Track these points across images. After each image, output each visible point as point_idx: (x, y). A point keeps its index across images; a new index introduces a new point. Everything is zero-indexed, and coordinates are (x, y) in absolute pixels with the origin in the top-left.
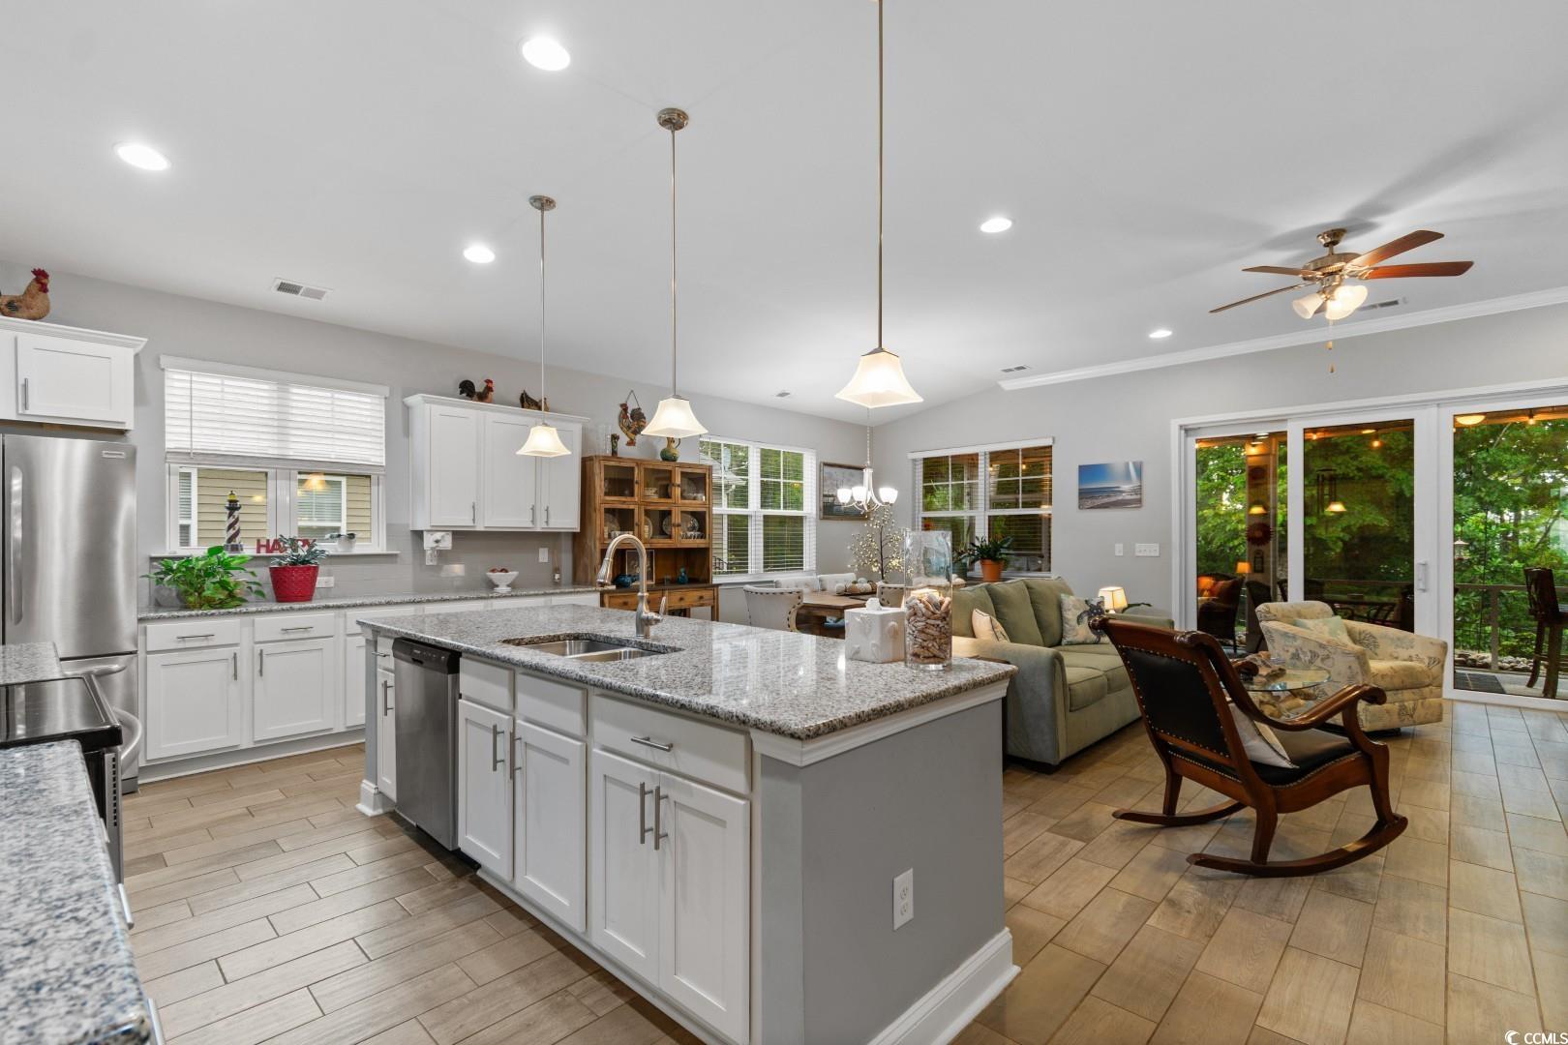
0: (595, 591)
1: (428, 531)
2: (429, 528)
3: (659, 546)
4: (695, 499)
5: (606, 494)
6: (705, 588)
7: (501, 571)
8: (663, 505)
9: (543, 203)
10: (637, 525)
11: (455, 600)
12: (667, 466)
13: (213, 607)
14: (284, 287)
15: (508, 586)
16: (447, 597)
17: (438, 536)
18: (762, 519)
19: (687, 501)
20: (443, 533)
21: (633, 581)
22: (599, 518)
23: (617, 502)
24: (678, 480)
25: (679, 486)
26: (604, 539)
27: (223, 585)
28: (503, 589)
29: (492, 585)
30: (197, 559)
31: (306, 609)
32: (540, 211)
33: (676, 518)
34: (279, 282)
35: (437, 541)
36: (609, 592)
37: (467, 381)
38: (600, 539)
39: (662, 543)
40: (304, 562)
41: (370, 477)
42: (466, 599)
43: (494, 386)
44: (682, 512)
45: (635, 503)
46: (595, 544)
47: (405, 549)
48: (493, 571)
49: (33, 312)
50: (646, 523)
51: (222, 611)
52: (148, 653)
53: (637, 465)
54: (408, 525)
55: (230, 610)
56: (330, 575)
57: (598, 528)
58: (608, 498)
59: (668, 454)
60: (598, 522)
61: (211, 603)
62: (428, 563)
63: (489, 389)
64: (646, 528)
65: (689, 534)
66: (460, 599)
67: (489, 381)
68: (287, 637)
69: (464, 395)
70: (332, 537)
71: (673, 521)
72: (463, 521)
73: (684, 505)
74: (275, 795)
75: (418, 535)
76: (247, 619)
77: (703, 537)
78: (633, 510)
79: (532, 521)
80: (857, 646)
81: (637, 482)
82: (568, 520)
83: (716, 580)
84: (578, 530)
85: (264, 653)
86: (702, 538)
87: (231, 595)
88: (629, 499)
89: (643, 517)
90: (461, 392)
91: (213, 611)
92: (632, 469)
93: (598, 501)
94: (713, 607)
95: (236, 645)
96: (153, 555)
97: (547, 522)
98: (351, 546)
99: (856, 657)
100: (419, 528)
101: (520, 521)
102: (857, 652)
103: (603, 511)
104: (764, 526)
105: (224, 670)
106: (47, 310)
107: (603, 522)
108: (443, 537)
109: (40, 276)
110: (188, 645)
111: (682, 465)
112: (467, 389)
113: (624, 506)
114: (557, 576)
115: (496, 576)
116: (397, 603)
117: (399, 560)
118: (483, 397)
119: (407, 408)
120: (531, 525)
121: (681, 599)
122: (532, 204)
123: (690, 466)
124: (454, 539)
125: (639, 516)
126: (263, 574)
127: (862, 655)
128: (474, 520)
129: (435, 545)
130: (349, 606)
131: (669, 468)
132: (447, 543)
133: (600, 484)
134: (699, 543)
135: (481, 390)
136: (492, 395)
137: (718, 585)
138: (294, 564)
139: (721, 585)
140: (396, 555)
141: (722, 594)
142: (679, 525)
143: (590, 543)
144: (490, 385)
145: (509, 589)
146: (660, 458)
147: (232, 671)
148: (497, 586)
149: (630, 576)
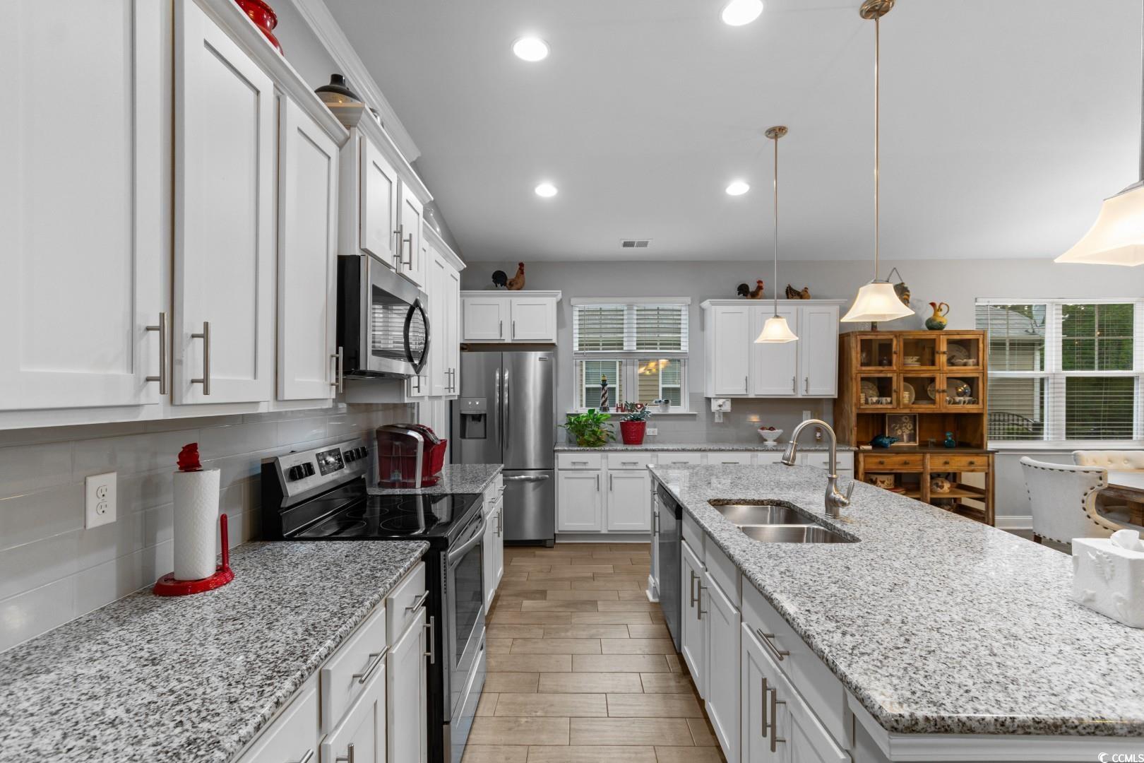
0: (849, 450)
1: (714, 398)
2: (714, 396)
3: (921, 411)
4: (965, 365)
5: (862, 365)
6: (977, 454)
7: (770, 429)
8: (925, 372)
9: (776, 132)
10: (895, 391)
11: (729, 450)
12: (932, 335)
13: (589, 446)
14: (626, 244)
15: (775, 441)
16: (723, 448)
17: (721, 402)
18: (1064, 381)
19: (954, 368)
20: (724, 400)
21: (891, 442)
22: (854, 386)
23: (873, 371)
24: (943, 347)
25: (944, 353)
26: (861, 404)
27: (594, 433)
28: (770, 443)
29: (763, 440)
30: (583, 417)
31: (635, 450)
32: (773, 141)
33: (941, 384)
34: (623, 242)
35: (720, 406)
36: (864, 451)
37: (742, 285)
38: (856, 405)
39: (924, 408)
40: (638, 419)
41: (679, 361)
42: (737, 450)
43: (764, 285)
44: (948, 378)
45: (894, 371)
46: (851, 409)
47: (701, 411)
48: (763, 429)
49: (519, 286)
50: (906, 389)
51: (592, 448)
52: (559, 470)
53: (896, 336)
54: (703, 393)
55: (596, 448)
56: (655, 427)
57: (854, 395)
58: (864, 368)
59: (935, 323)
60: (854, 390)
61: (589, 444)
62: (717, 421)
63: (760, 288)
64: (906, 394)
65: (958, 399)
66: (733, 450)
67: (760, 282)
68: (624, 467)
69: (741, 295)
70: (656, 402)
71: (937, 387)
72: (738, 390)
73: (951, 371)
74: (609, 568)
75: (709, 400)
76: (604, 454)
77: (975, 402)
78: (890, 379)
79: (794, 390)
80: (1090, 592)
81: (895, 353)
82: (826, 387)
83: (991, 445)
84: (836, 397)
85: (613, 476)
86: (973, 403)
87: (599, 439)
88: (886, 368)
89: (902, 383)
90: (739, 294)
91: (588, 448)
92: (892, 340)
93: (854, 371)
94: (987, 474)
95: (599, 470)
96: (568, 413)
97: (807, 391)
98: (667, 408)
99: (1088, 605)
100: (709, 396)
101: (782, 389)
102: (1091, 599)
103: (859, 379)
104: (1067, 389)
105: (593, 483)
106: (524, 284)
107: (859, 390)
108: (724, 403)
109: (521, 265)
110: (577, 467)
111: (948, 333)
112: (743, 291)
113: (882, 375)
114: (818, 435)
115: (765, 433)
116: (689, 450)
117: (697, 418)
118: (754, 295)
119: (703, 311)
120: (792, 393)
121: (946, 463)
122: (767, 136)
123: (958, 333)
124: (732, 403)
125: (897, 383)
126: (616, 427)
127: (1099, 605)
128: (746, 390)
129: (718, 408)
130: (659, 450)
131: (933, 337)
132: (727, 407)
133: (856, 355)
134: (972, 408)
135: (754, 290)
136: (761, 293)
137: (993, 452)
138: (632, 420)
139: (997, 451)
140: (695, 415)
141: (999, 461)
142: (944, 391)
143: (847, 407)
144: (761, 285)
145: (775, 443)
146: (925, 327)
147: (596, 487)
148: (766, 440)
149: (889, 437)
